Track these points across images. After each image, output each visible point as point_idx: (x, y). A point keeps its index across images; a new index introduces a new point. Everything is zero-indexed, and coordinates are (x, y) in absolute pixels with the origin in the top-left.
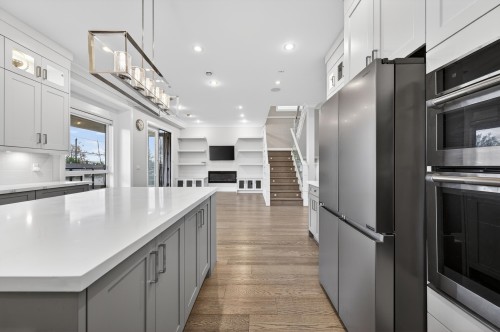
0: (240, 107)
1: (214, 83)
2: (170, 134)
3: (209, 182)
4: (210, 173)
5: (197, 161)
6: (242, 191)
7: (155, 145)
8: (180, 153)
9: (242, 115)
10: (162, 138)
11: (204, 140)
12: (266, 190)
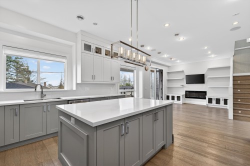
0: (206, 48)
1: (181, 39)
2: (162, 70)
3: (186, 97)
4: (186, 91)
5: (178, 85)
6: (210, 105)
7: (154, 76)
8: (168, 80)
9: (209, 53)
10: (158, 73)
11: (183, 72)
12: (230, 106)
